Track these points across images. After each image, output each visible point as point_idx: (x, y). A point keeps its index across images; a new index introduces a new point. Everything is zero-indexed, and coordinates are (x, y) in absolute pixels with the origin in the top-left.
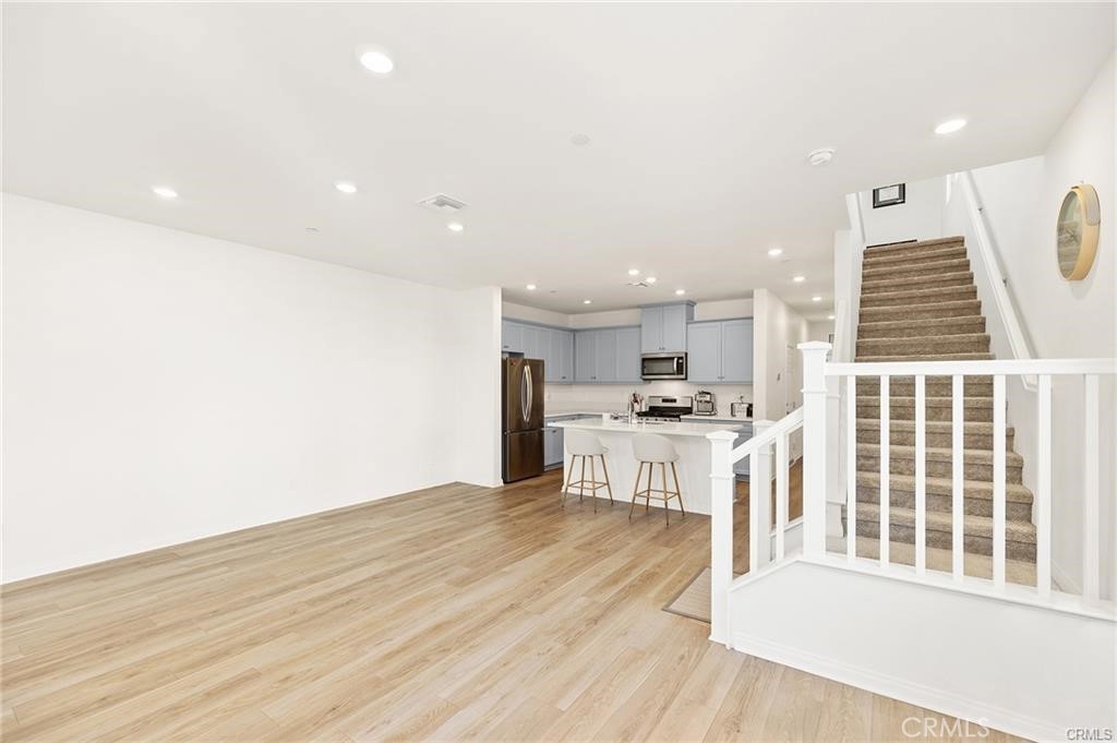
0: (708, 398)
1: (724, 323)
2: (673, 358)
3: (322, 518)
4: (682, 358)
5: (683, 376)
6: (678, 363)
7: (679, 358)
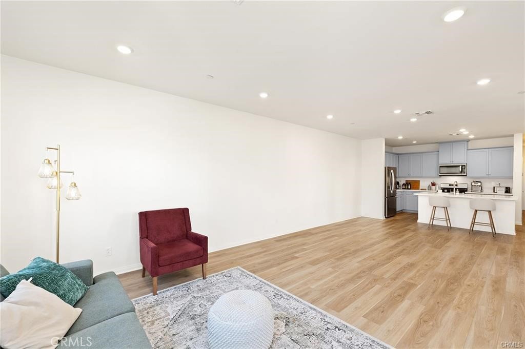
0: (479, 184)
1: (490, 149)
2: (459, 166)
3: (337, 225)
4: (465, 166)
5: (465, 174)
6: (462, 168)
7: (462, 166)
